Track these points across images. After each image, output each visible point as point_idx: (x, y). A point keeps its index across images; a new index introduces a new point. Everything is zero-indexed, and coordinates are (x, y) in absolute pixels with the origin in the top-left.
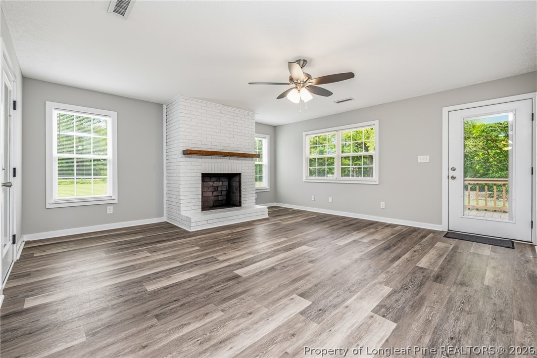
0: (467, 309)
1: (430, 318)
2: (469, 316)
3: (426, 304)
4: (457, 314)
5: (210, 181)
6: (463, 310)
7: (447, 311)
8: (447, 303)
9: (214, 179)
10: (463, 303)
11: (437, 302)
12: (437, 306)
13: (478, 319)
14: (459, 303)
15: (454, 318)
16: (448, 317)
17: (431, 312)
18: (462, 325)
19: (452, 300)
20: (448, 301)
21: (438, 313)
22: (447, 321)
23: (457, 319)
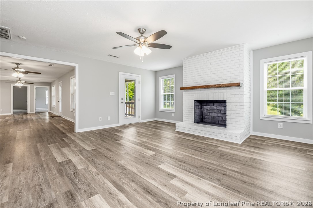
0: (37, 187)
1: (50, 171)
2: (34, 184)
3: (57, 174)
4: (40, 181)
5: (213, 106)
6: (39, 185)
7: (46, 179)
8: (49, 182)
9: (216, 104)
10: (41, 189)
11: (54, 179)
12: (52, 177)
13: (30, 186)
14: (43, 187)
15: (41, 178)
16: (44, 177)
17: (52, 173)
18: (36, 178)
19: (48, 186)
20: (50, 184)
21: (49, 175)
22: (43, 175)
23: (39, 179)
